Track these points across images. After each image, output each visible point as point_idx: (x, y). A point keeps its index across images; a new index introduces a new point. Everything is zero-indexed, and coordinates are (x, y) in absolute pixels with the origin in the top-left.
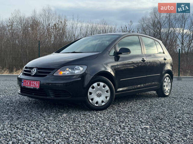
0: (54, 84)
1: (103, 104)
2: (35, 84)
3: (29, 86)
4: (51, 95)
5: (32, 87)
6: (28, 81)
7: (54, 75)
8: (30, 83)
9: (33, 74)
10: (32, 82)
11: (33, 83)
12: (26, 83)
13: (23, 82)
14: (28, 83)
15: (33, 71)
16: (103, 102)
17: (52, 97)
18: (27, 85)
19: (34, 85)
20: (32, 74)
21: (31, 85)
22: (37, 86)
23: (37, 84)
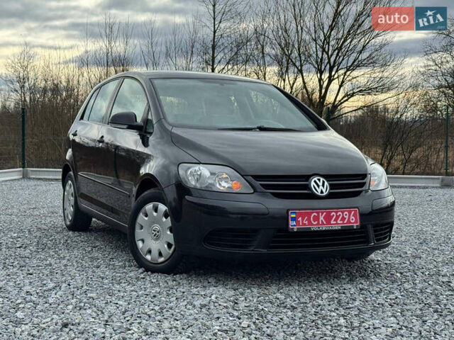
2: (347, 217)
3: (323, 224)
5: (336, 225)
6: (318, 213)
7: (371, 189)
8: (328, 218)
9: (325, 194)
10: (333, 213)
11: (337, 217)
12: (310, 223)
13: (293, 219)
14: (321, 218)
18: (318, 224)
19: (343, 219)
20: (322, 192)
21: (332, 222)
22: (353, 221)
23: (352, 217)
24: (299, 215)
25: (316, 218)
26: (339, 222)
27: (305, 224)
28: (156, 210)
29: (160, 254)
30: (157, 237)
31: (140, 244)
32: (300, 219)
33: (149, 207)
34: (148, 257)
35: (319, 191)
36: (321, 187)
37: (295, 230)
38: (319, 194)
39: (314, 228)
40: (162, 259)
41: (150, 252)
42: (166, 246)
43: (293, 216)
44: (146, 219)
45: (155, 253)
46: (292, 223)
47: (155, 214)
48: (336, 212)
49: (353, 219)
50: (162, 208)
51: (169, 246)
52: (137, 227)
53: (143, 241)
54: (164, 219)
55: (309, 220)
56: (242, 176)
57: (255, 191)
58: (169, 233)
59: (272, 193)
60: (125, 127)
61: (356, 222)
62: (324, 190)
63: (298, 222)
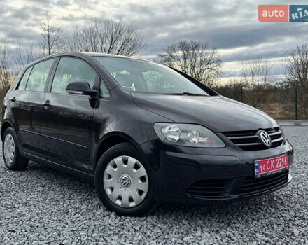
3: (273, 169)
5: (279, 169)
6: (270, 161)
8: (275, 164)
10: (278, 160)
14: (272, 164)
19: (282, 163)
21: (277, 166)
23: (285, 161)
25: (269, 165)
26: (280, 166)
27: (264, 171)
28: (126, 162)
29: (131, 200)
30: (127, 185)
31: (109, 192)
32: (261, 167)
33: (118, 160)
34: (119, 202)
36: (268, 139)
37: (259, 177)
39: (269, 173)
40: (132, 204)
41: (120, 198)
42: (137, 193)
43: (257, 164)
44: (116, 170)
45: (125, 198)
46: (257, 171)
47: (125, 166)
50: (132, 160)
51: (141, 192)
52: (105, 177)
53: (112, 189)
54: (135, 170)
55: (266, 167)
56: (214, 132)
57: (227, 145)
58: (140, 181)
59: (240, 147)
60: (81, 93)
61: (287, 164)
63: (260, 169)
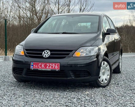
0: (80, 65)
1: (106, 82)
2: (54, 66)
3: (43, 68)
4: (72, 75)
5: (49, 69)
6: (42, 64)
7: (73, 56)
8: (46, 66)
9: (47, 57)
11: (50, 66)
12: (38, 67)
13: (32, 65)
14: (43, 66)
15: (46, 53)
16: (106, 79)
17: (73, 77)
18: (41, 68)
19: (52, 67)
20: (46, 56)
21: (47, 68)
22: (57, 68)
23: (56, 66)
24: (34, 64)
25: (41, 66)
26: (50, 68)
27: (36, 68)
32: (35, 65)
35: (45, 55)
36: (46, 54)
37: (32, 69)
38: (44, 57)
39: (39, 69)
43: (32, 64)
46: (31, 67)
48: (49, 64)
49: (56, 67)
55: (38, 66)
57: (25, 55)
61: (58, 68)
62: (47, 55)
63: (34, 67)
